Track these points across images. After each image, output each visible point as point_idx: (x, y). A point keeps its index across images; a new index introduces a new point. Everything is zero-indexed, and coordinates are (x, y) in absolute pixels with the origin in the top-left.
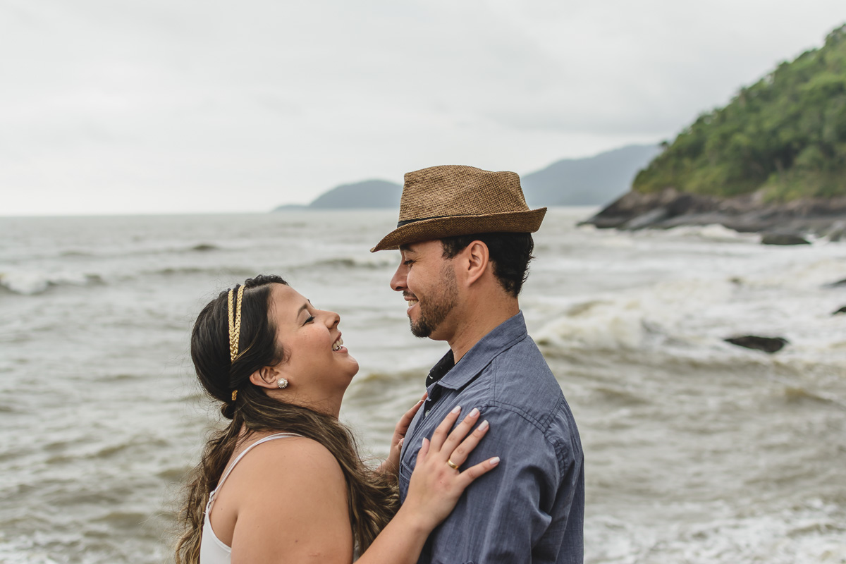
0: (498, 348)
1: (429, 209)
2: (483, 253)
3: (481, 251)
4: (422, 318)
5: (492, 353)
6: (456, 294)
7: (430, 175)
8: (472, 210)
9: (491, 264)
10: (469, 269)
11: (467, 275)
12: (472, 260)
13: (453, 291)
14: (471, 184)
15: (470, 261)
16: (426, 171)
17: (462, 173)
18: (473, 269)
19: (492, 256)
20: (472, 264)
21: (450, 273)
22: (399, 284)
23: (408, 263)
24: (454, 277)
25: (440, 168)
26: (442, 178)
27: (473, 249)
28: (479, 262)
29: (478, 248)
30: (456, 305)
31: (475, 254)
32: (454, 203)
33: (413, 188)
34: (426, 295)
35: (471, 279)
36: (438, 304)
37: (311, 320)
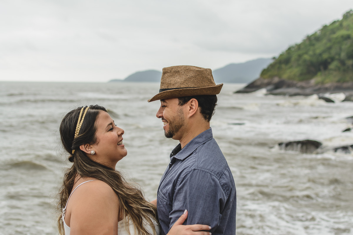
0: (200, 143)
1: (173, 85)
2: (196, 104)
3: (195, 103)
4: (169, 130)
5: (198, 145)
6: (184, 121)
7: (174, 70)
8: (191, 85)
9: (199, 108)
10: (190, 110)
11: (189, 113)
12: (191, 106)
13: (182, 119)
14: (191, 74)
15: (190, 107)
16: (172, 68)
17: (187, 69)
18: (192, 110)
19: (200, 105)
20: (191, 108)
21: (181, 112)
22: (160, 115)
24: (183, 113)
25: (178, 67)
26: (178, 72)
27: (192, 102)
28: (194, 108)
29: (194, 102)
30: (183, 125)
31: (192, 104)
32: (184, 82)
33: (166, 75)
34: (171, 120)
35: (190, 115)
36: (176, 124)
37: (111, 130)
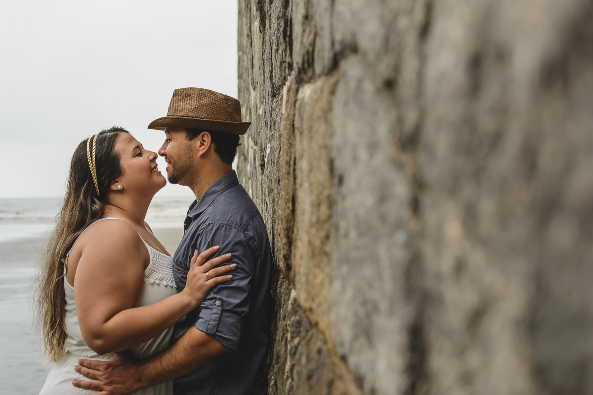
0: (218, 192)
1: (180, 111)
2: (208, 139)
4: (173, 173)
5: (214, 195)
6: (192, 161)
7: (185, 92)
8: (203, 115)
9: (213, 145)
10: (200, 147)
11: (199, 151)
12: (202, 142)
13: (191, 159)
14: (206, 101)
16: (184, 90)
17: (203, 93)
18: (202, 147)
19: (213, 141)
20: (202, 144)
21: (190, 149)
22: (163, 152)
23: (168, 140)
24: (191, 151)
25: (191, 89)
26: (190, 95)
27: (203, 136)
28: (206, 144)
29: (206, 136)
30: (193, 167)
31: (204, 139)
32: (193, 110)
33: (176, 98)
34: (175, 159)
35: (201, 153)
36: (182, 165)
37: (140, 155)
